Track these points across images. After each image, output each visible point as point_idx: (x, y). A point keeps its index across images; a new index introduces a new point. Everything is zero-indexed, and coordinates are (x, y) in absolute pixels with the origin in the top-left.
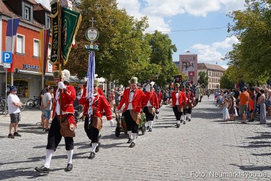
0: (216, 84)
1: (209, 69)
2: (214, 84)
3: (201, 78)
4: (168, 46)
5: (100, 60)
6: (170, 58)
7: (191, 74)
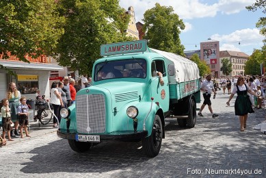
0: (240, 71)
1: (232, 56)
2: (238, 70)
3: (224, 65)
7: (213, 62)
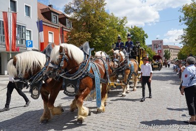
1: (171, 49)
2: (174, 57)
3: (166, 54)
4: (142, 35)
5: (94, 44)
6: (144, 42)
7: (160, 52)
